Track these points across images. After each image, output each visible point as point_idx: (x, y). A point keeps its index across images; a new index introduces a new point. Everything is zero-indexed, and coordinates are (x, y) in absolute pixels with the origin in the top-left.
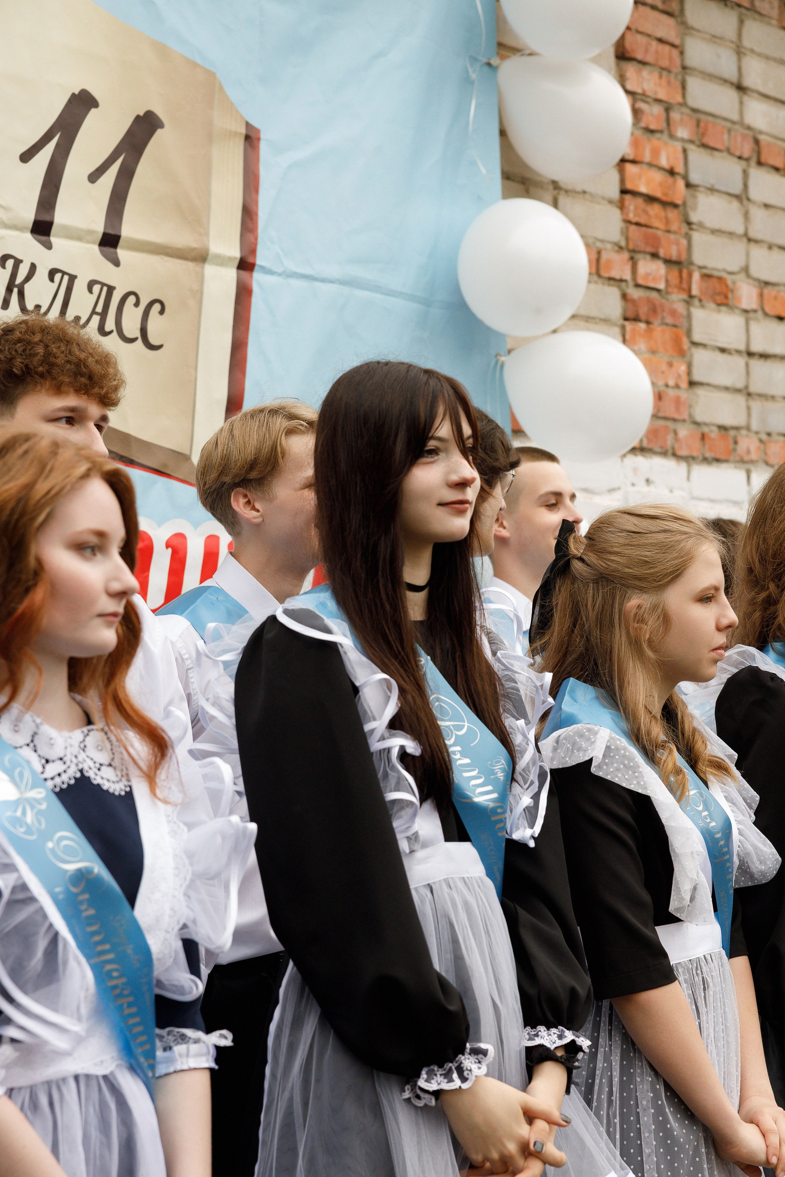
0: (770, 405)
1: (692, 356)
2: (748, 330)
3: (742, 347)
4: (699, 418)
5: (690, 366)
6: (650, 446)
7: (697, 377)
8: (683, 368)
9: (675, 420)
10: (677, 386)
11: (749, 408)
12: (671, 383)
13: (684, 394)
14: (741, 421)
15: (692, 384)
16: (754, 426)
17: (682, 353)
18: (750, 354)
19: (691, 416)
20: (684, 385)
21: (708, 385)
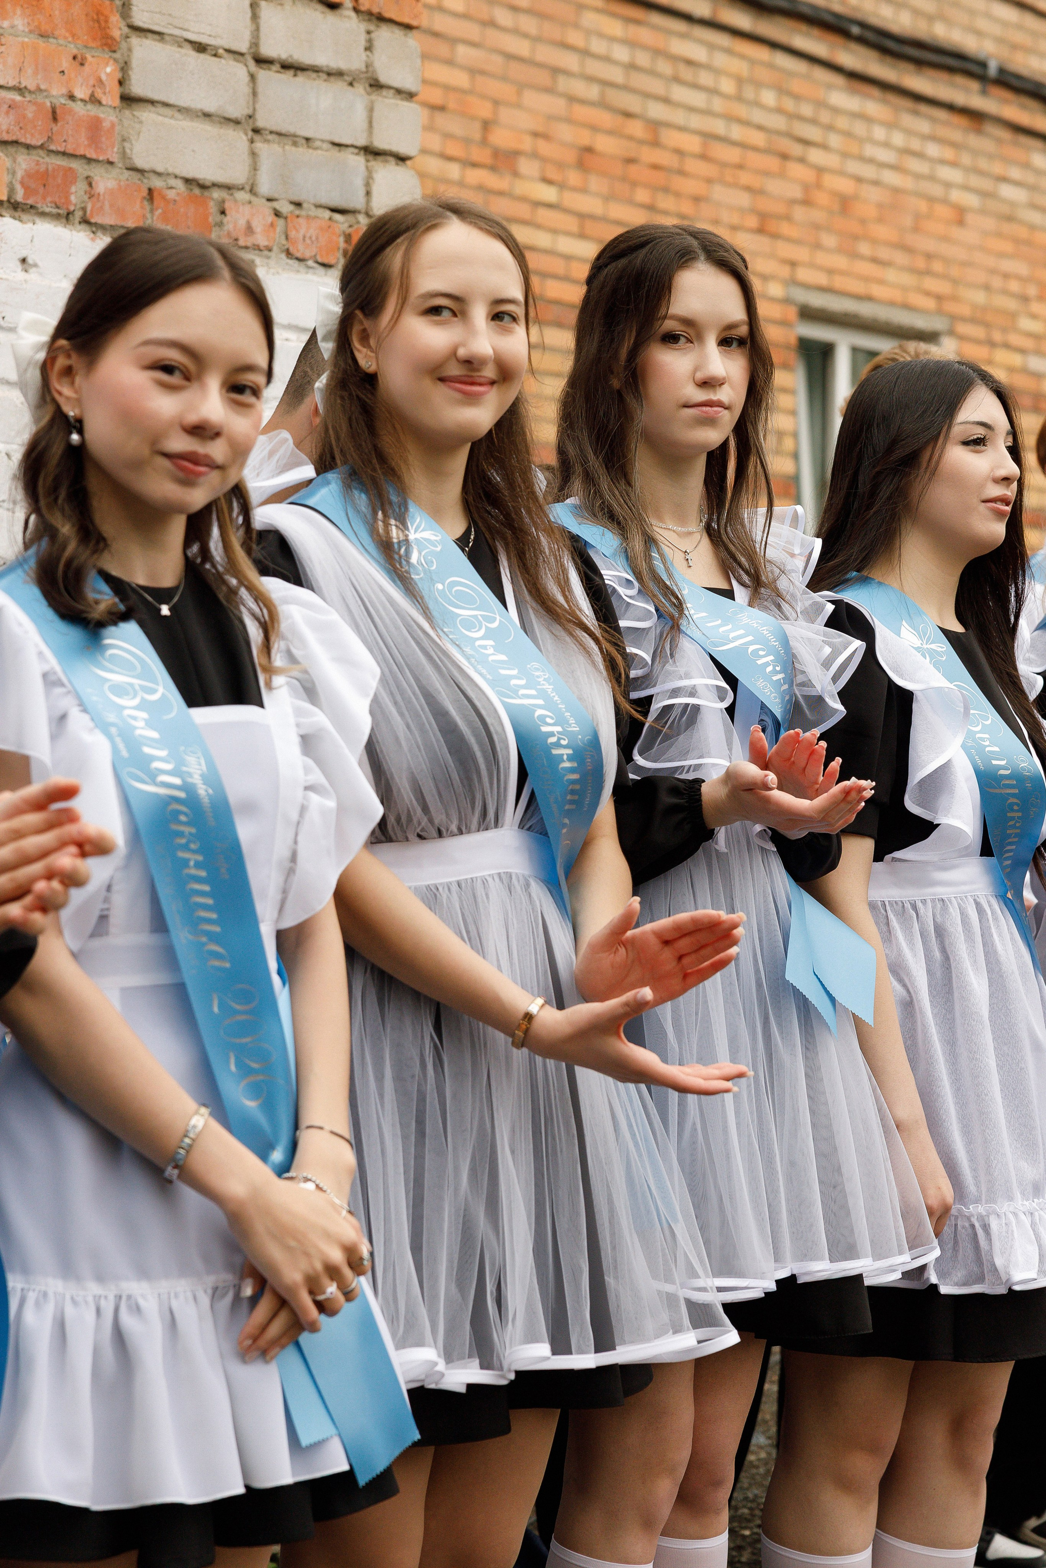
0: (301, 153)
1: (130, 50)
2: (255, 17)
3: (243, 47)
4: (140, 163)
5: (125, 68)
6: (30, 202)
7: (137, 88)
8: (109, 71)
9: (89, 160)
10: (94, 100)
11: (253, 154)
12: (81, 93)
13: (108, 117)
14: (237, 174)
15: (129, 100)
16: (265, 187)
17: (109, 45)
18: (262, 61)
19: (123, 154)
20: (111, 98)
21: (166, 105)
